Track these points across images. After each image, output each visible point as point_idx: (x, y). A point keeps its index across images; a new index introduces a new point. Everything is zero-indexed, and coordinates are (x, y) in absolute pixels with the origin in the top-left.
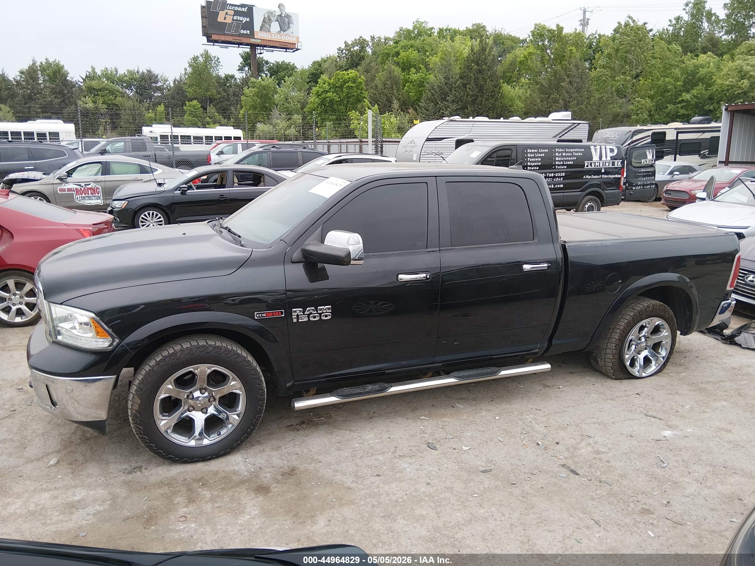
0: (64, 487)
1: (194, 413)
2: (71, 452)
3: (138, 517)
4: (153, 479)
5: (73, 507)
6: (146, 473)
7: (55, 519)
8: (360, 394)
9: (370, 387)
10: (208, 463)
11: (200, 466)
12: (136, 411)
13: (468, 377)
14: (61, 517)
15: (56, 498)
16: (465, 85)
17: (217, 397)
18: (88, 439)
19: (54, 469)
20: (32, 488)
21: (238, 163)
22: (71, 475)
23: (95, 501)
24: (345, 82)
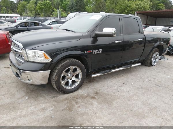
0: (36, 104)
1: (69, 80)
2: (30, 95)
3: (66, 109)
4: (61, 99)
5: (43, 109)
6: (58, 97)
7: (41, 114)
8: (106, 73)
9: (107, 71)
10: (73, 93)
11: (71, 94)
12: (56, 80)
13: (126, 67)
14: (42, 113)
15: (36, 108)
16: (77, 5)
17: (74, 75)
18: (32, 91)
19: (28, 100)
20: (26, 106)
21: (28, 20)
22: (35, 101)
23: (49, 107)
24: (46, 3)
